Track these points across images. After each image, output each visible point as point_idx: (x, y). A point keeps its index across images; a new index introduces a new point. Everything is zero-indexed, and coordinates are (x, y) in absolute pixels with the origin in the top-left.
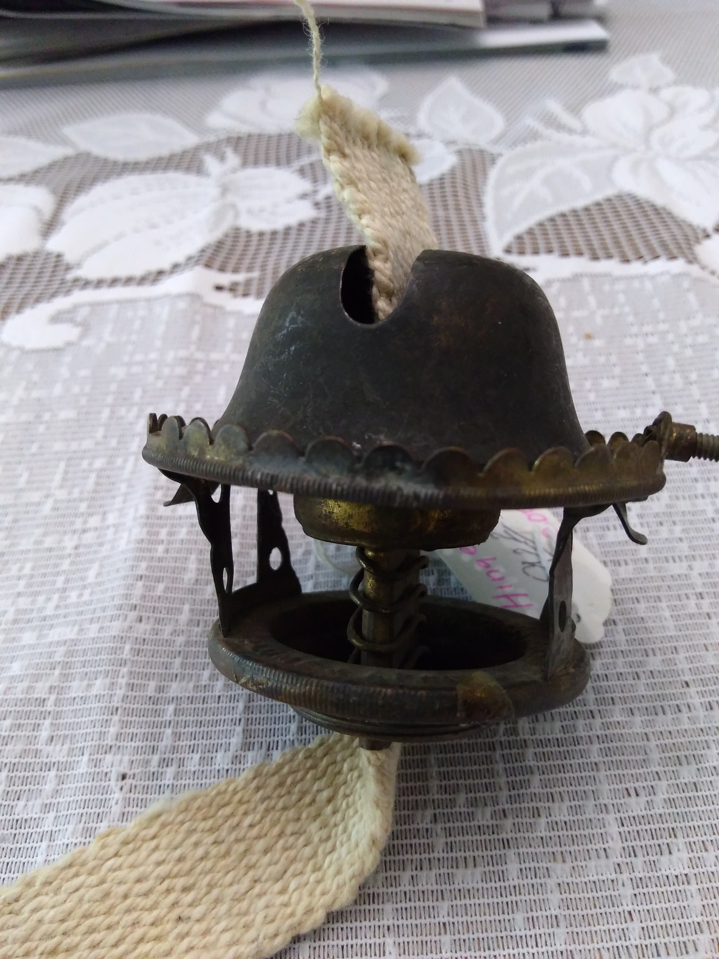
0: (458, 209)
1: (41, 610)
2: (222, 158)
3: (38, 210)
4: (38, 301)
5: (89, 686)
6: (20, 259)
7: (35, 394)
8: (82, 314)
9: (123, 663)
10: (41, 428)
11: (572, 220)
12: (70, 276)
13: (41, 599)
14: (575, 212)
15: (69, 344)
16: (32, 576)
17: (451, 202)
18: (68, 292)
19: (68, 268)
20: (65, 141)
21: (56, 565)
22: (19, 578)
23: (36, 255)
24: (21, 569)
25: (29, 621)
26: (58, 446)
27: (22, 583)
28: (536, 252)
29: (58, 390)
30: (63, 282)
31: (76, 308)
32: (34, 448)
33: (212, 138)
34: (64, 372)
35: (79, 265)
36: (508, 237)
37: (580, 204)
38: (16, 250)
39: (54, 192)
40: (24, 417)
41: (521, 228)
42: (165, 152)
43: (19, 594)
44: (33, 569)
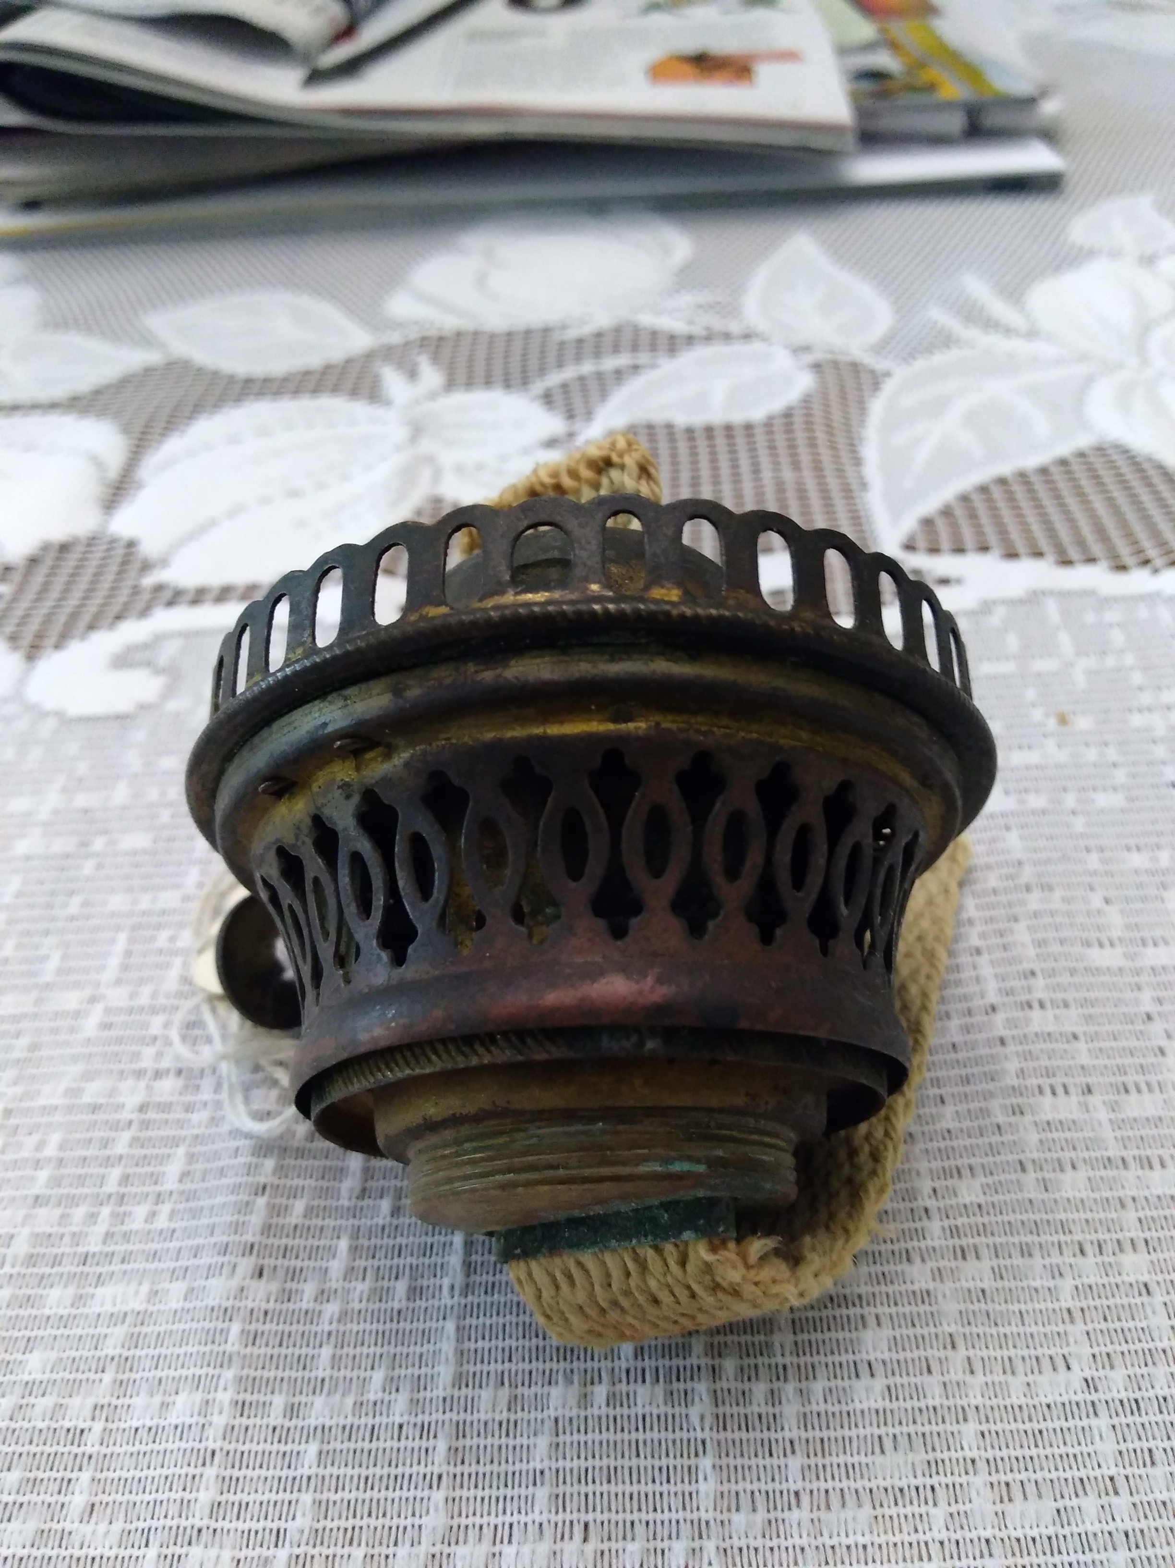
0: (817, 467)
1: (77, 1238)
2: (413, 374)
3: (97, 462)
4: (92, 627)
5: (164, 1406)
6: (64, 548)
7: (81, 800)
8: (168, 651)
9: (225, 1360)
10: (88, 867)
11: (1019, 490)
12: (149, 581)
13: (79, 1213)
14: (1022, 476)
15: (143, 707)
16: (60, 1162)
17: (805, 457)
18: (145, 612)
19: (146, 567)
20: (147, 340)
21: (105, 1143)
22: (37, 1164)
23: (92, 541)
24: (41, 1145)
25: (57, 1261)
26: (117, 902)
27: (43, 1175)
28: (959, 550)
29: (121, 793)
30: (136, 591)
31: (158, 639)
32: (74, 906)
33: (395, 338)
34: (133, 760)
35: (164, 562)
36: (909, 523)
37: (1032, 461)
38: (58, 533)
39: (126, 430)
40: (59, 845)
41: (930, 505)
42: (315, 361)
43: (38, 1201)
44: (62, 1147)
